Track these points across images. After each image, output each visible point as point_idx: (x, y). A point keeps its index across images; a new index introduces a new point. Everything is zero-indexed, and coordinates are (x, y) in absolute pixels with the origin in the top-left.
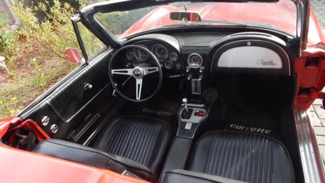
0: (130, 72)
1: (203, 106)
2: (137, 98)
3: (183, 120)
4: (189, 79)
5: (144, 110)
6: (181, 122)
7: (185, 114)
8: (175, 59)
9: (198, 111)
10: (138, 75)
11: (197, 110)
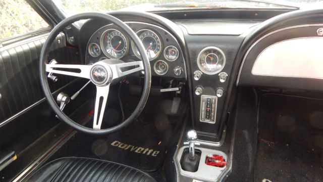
0: (85, 71)
1: (218, 144)
2: (95, 126)
3: (184, 173)
4: (197, 94)
5: (113, 144)
6: (181, 177)
7: (187, 160)
8: (173, 58)
9: (211, 156)
10: (100, 79)
11: (210, 153)
